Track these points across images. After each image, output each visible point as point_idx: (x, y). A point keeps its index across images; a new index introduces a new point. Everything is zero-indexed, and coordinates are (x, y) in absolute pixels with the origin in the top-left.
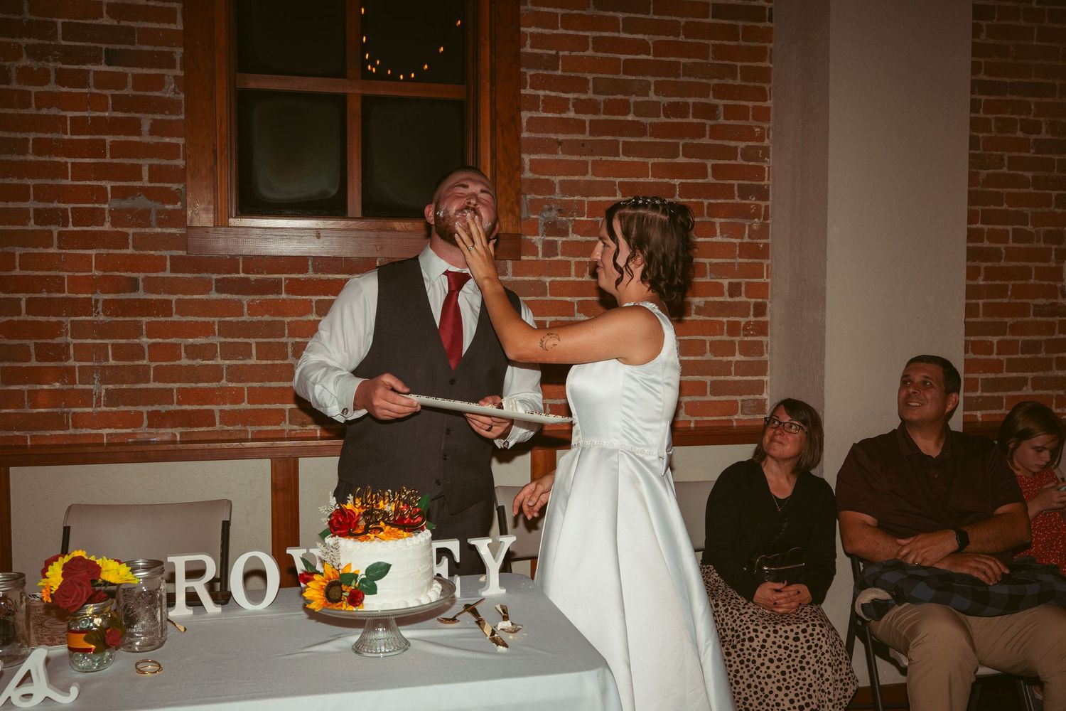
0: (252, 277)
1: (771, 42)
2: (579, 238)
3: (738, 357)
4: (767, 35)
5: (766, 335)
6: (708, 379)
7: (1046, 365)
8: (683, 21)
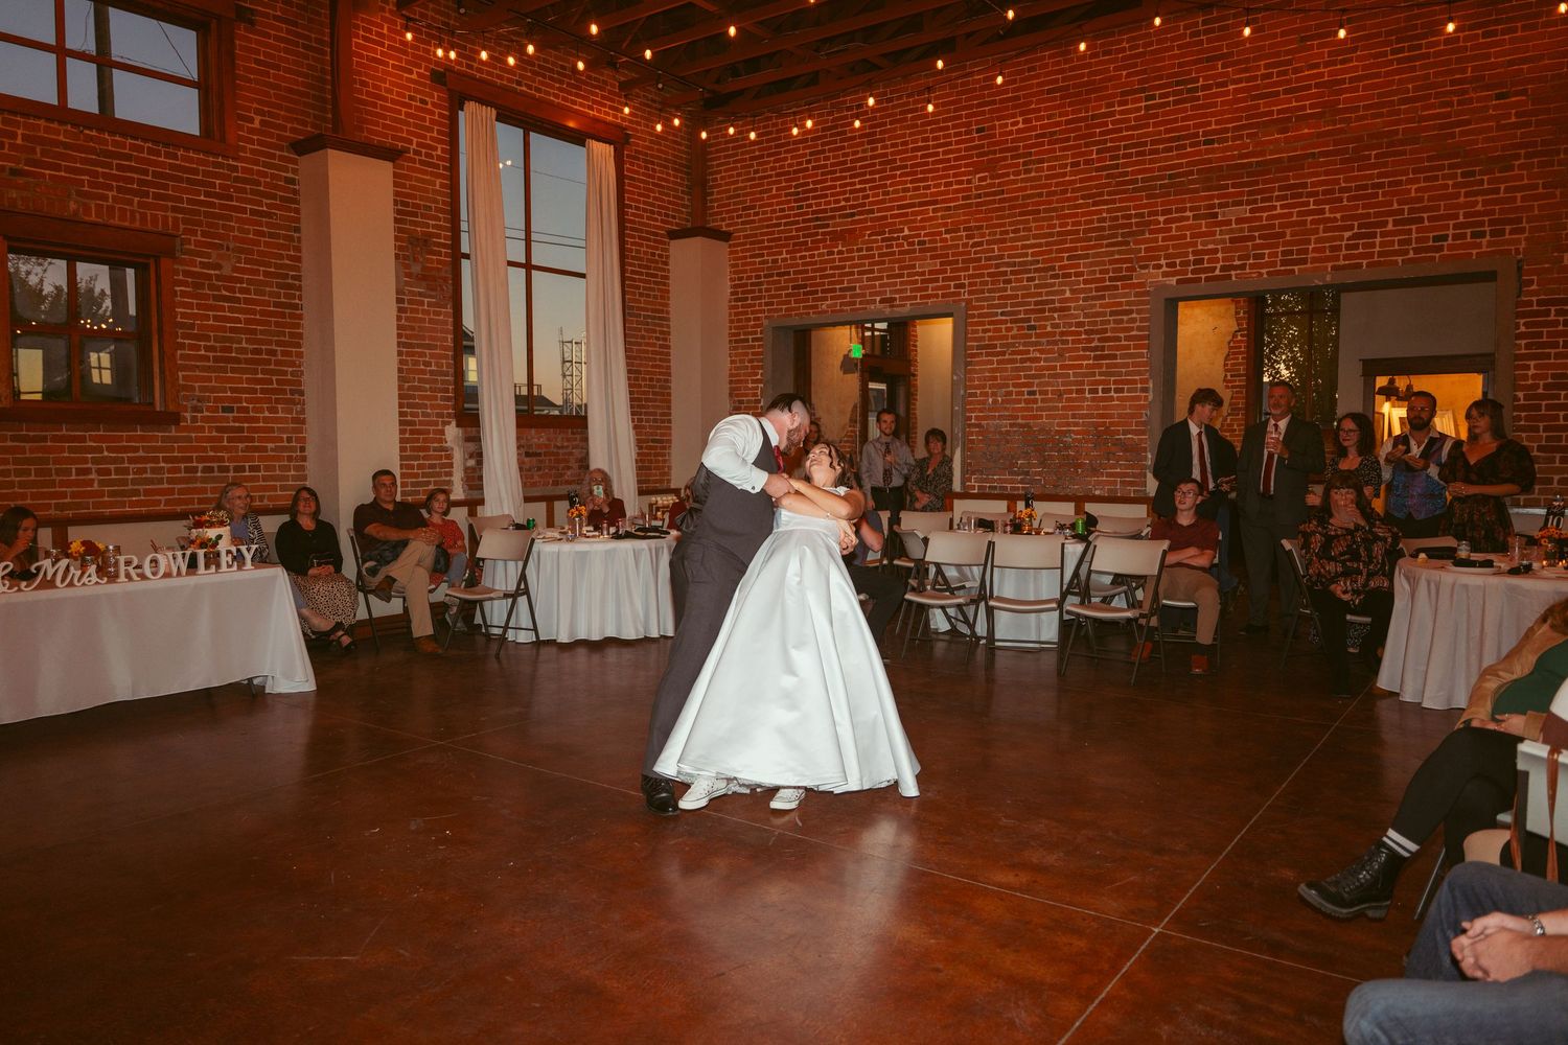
0: (31, 434)
1: (302, 319)
2: (208, 414)
3: (292, 473)
4: (300, 317)
5: (305, 461)
6: (278, 483)
7: (439, 475)
8: (258, 308)
